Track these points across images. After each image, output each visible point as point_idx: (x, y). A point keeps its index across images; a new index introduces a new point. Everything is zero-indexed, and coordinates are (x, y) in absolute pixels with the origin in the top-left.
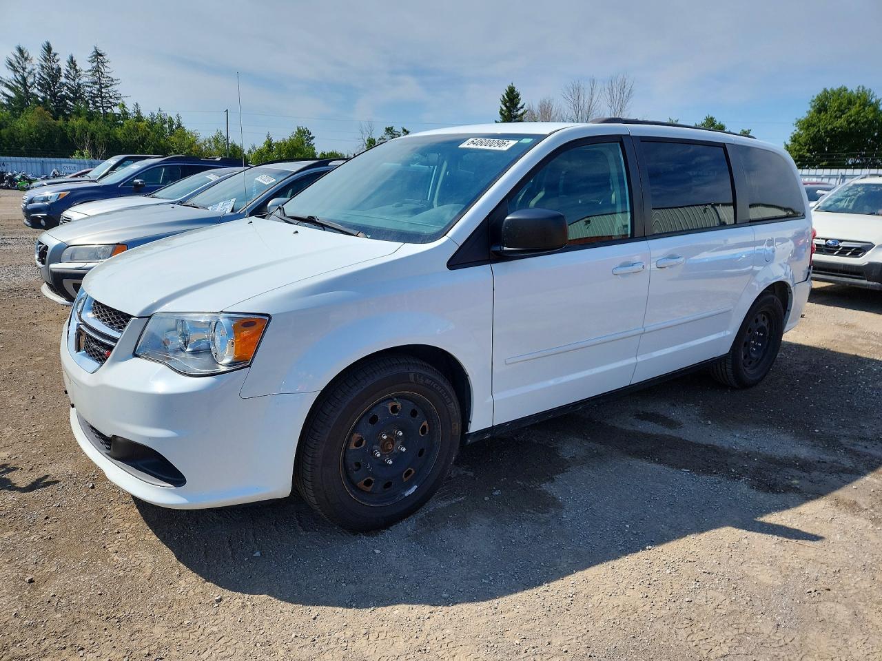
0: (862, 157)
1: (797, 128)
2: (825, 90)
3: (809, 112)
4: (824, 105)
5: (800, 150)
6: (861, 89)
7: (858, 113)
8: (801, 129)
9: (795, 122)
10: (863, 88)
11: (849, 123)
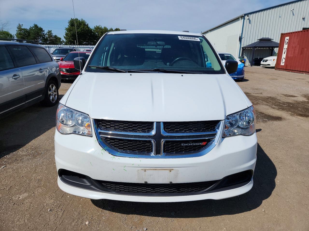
0: (87, 42)
1: (66, 31)
2: (72, 19)
3: (68, 26)
4: (73, 24)
5: (69, 39)
6: (82, 20)
7: (83, 27)
8: (68, 31)
9: (65, 29)
10: (83, 20)
11: (82, 31)
